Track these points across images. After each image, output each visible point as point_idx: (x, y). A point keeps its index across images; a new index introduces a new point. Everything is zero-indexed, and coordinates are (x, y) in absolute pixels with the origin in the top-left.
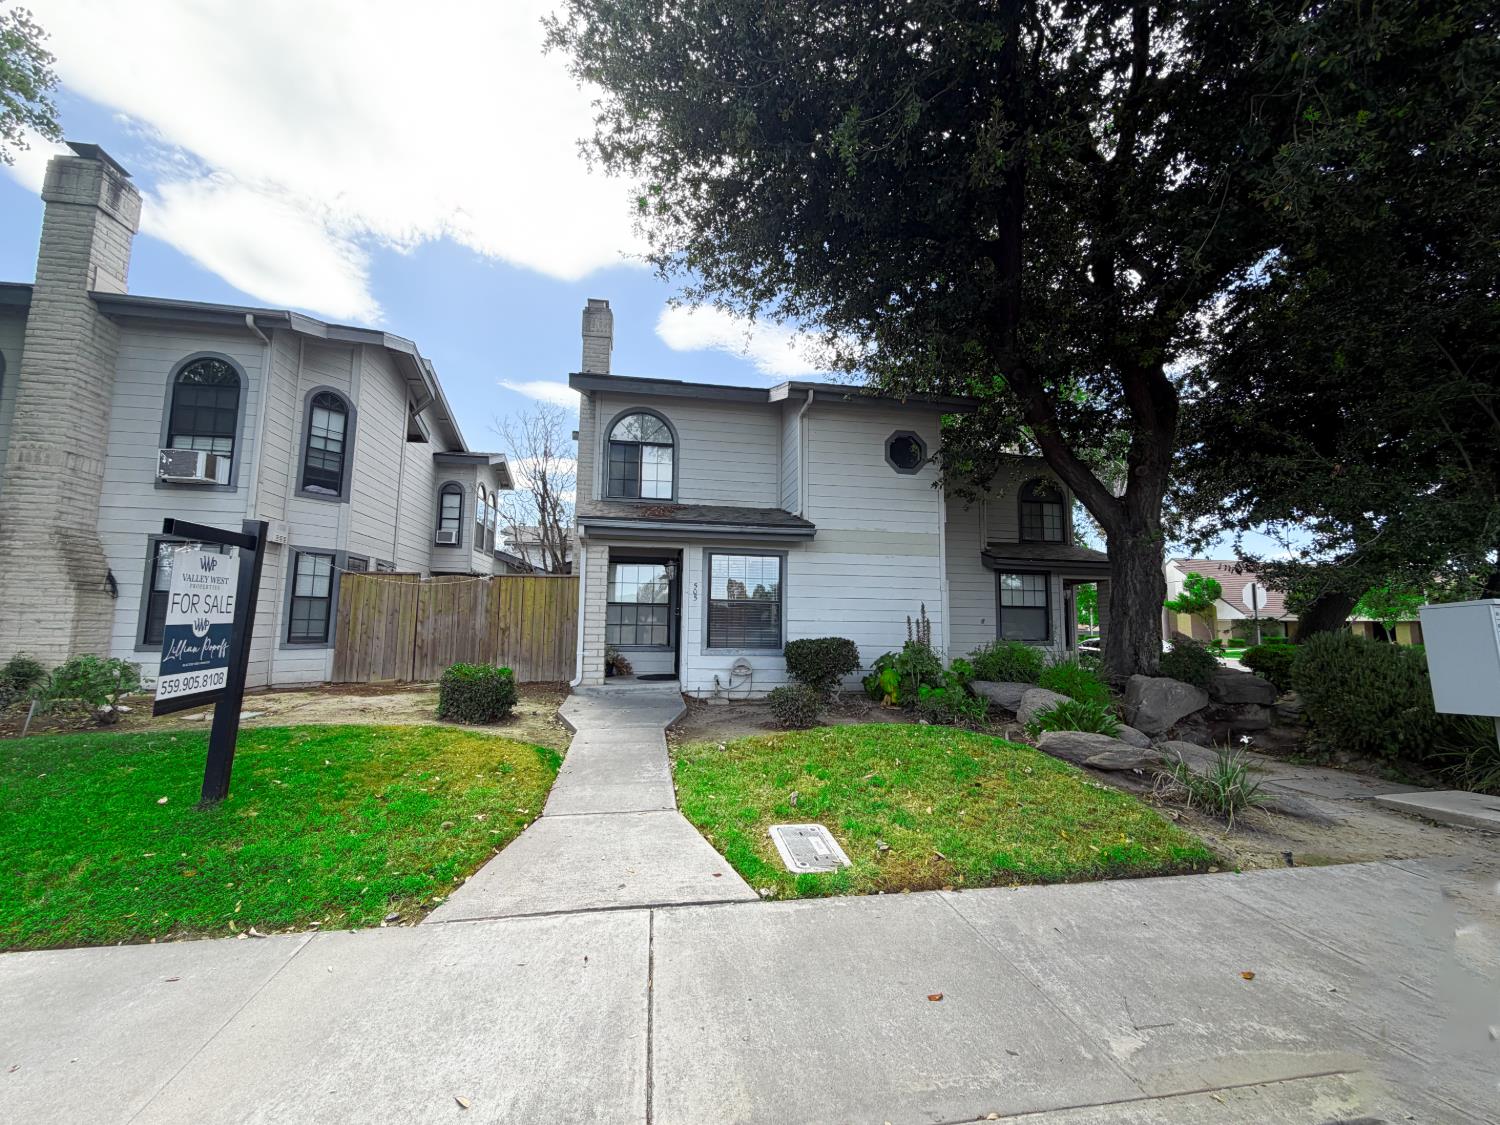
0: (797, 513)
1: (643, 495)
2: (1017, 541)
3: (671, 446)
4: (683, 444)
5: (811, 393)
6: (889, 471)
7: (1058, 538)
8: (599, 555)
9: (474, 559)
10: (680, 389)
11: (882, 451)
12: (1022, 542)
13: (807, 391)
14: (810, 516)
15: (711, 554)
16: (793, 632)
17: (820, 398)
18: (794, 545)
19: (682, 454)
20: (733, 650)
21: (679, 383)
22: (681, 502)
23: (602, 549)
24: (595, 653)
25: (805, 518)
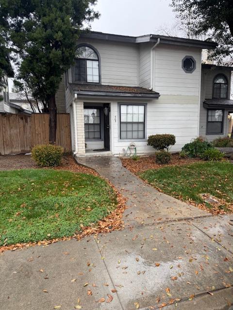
0: (150, 89)
1: (88, 81)
2: (211, 98)
3: (98, 60)
4: (102, 60)
5: (159, 39)
6: (183, 72)
7: (225, 97)
8: (80, 106)
9: (5, 107)
10: (101, 36)
11: (181, 64)
12: (213, 98)
13: (157, 39)
14: (156, 90)
15: (120, 105)
16: (149, 133)
17: (162, 42)
18: (150, 101)
19: (102, 64)
20: (129, 140)
21: (101, 33)
22: (102, 84)
23: (81, 103)
24: (82, 142)
25: (154, 90)
